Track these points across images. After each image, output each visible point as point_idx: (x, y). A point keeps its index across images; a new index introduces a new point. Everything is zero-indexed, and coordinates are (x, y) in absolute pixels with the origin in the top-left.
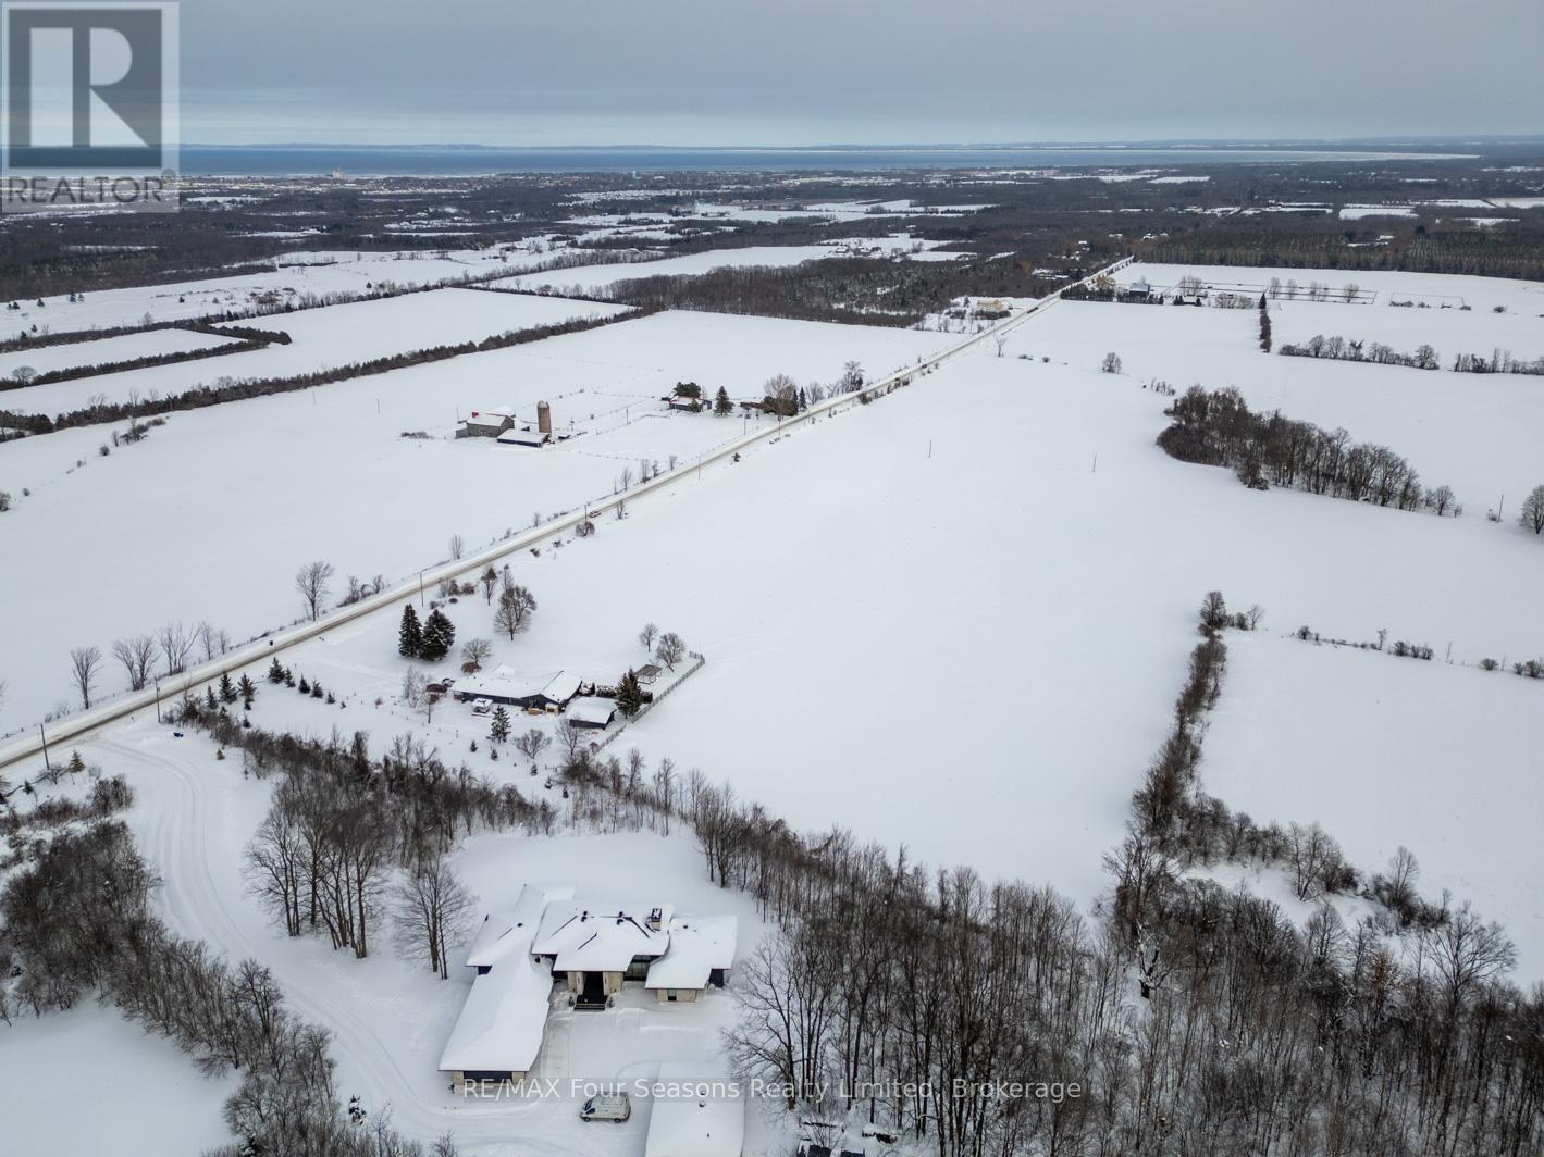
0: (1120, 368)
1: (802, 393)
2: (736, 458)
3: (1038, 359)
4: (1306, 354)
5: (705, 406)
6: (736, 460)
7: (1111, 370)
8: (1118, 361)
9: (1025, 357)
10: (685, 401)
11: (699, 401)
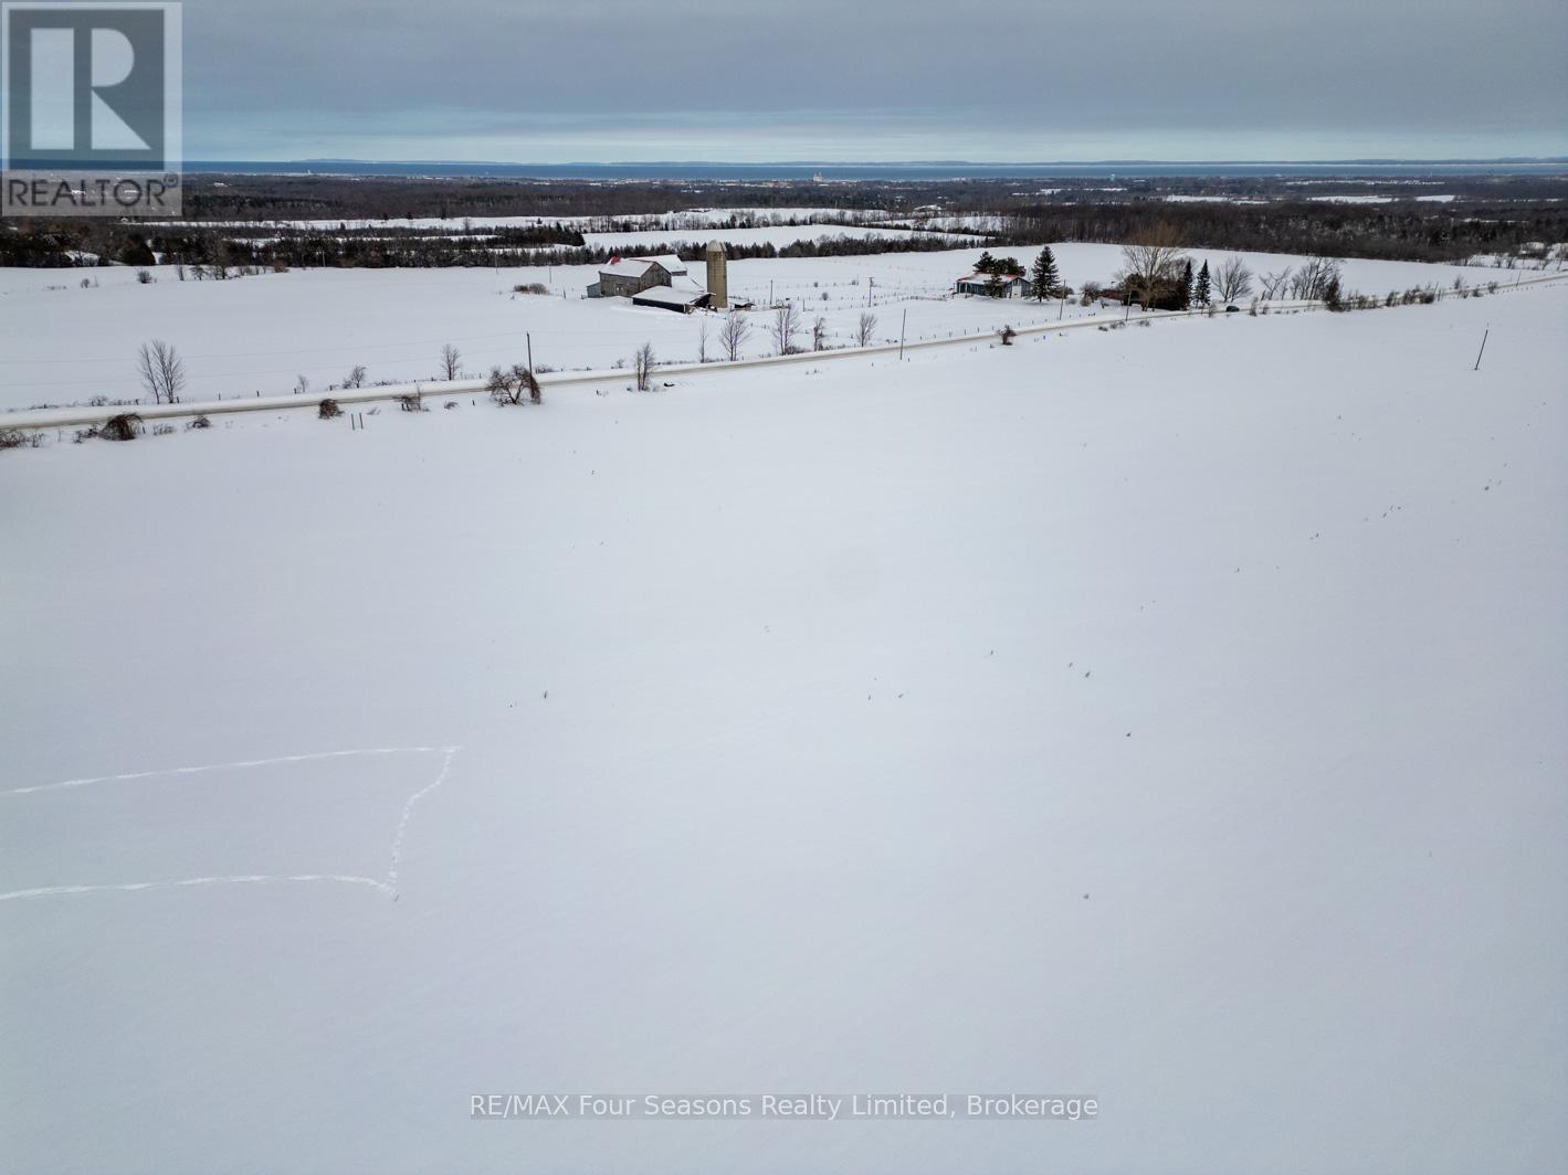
1: (1205, 272)
10: (984, 279)
11: (1005, 279)
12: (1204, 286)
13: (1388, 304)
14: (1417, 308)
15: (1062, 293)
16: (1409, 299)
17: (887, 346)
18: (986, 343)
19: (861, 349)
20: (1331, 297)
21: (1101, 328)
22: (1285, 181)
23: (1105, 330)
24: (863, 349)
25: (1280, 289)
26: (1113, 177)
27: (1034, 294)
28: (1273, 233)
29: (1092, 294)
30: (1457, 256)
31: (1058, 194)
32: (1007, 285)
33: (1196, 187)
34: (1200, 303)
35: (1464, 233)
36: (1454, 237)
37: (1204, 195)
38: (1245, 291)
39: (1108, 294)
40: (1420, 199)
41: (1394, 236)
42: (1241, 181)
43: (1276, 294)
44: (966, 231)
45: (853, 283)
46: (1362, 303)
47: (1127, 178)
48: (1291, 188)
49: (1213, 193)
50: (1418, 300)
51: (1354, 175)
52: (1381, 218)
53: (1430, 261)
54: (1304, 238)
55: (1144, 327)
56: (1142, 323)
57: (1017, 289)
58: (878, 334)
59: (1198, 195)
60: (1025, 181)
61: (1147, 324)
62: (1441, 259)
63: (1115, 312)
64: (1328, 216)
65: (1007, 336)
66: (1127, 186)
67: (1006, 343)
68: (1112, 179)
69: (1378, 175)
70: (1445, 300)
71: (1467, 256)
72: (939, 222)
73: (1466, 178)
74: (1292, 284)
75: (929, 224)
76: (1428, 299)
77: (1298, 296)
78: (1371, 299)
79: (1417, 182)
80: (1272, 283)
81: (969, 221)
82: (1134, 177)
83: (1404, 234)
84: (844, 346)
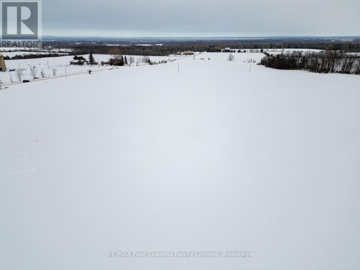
1: (125, 58)
3: (206, 59)
7: (230, 60)
8: (233, 57)
9: (202, 59)
10: (76, 61)
11: (82, 61)
12: (126, 61)
13: (159, 63)
14: (164, 64)
15: (96, 64)
16: (162, 62)
17: (60, 76)
18: (86, 74)
19: (54, 77)
20: (149, 62)
21: (109, 69)
22: (130, 41)
23: (110, 70)
24: (55, 77)
25: (140, 61)
26: (92, 40)
27: (90, 64)
28: (133, 51)
29: (103, 63)
30: (167, 55)
31: (81, 44)
32: (83, 62)
33: (112, 43)
34: (126, 64)
35: (167, 51)
36: (165, 51)
37: (114, 44)
38: (134, 61)
39: (107, 63)
40: (156, 45)
41: (155, 52)
42: (121, 41)
43: (139, 62)
44: (63, 52)
45: (39, 64)
46: (155, 63)
47: (96, 40)
48: (131, 43)
49: (116, 44)
50: (164, 62)
51: (143, 40)
52: (151, 48)
53: (163, 56)
54: (139, 52)
55: (117, 69)
56: (117, 68)
57: (85, 63)
58: (58, 73)
59: (113, 44)
60: (71, 41)
61: (118, 68)
62: (165, 55)
63: (110, 67)
64: (142, 48)
65: (90, 72)
66: (96, 42)
67: (90, 73)
68: (92, 41)
69: (147, 40)
70: (168, 62)
71: (169, 55)
72: (54, 50)
73: (163, 41)
74: (142, 60)
75: (52, 51)
76: (165, 62)
77: (143, 62)
78: (156, 63)
79: (155, 42)
80: (138, 60)
81: (62, 50)
82: (97, 40)
83: (157, 51)
84: (50, 76)
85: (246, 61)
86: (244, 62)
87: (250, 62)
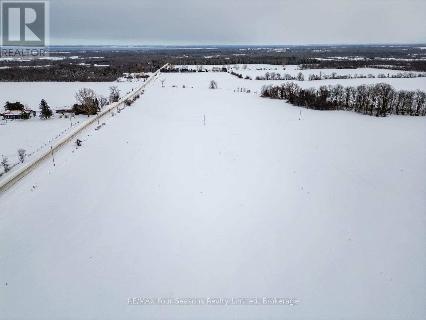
0: (217, 86)
2: (79, 143)
3: (180, 87)
4: (264, 79)
5: (32, 115)
6: (79, 145)
7: (213, 87)
8: (215, 84)
9: (174, 87)
10: (16, 113)
11: (27, 112)
27: (43, 117)
32: (29, 114)
85: (237, 90)
86: (235, 91)
87: (242, 91)
